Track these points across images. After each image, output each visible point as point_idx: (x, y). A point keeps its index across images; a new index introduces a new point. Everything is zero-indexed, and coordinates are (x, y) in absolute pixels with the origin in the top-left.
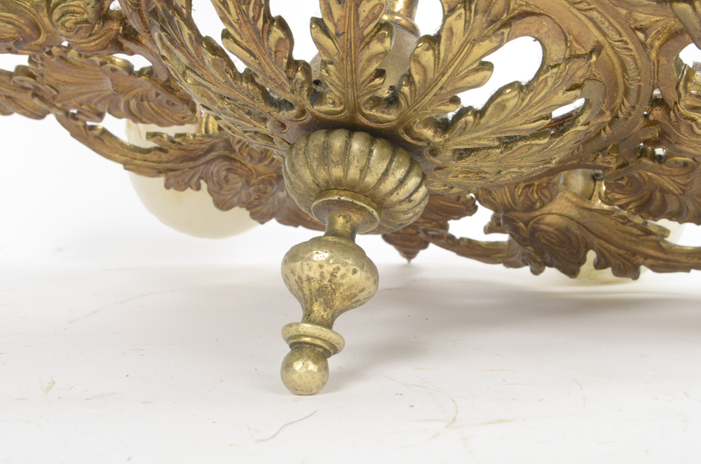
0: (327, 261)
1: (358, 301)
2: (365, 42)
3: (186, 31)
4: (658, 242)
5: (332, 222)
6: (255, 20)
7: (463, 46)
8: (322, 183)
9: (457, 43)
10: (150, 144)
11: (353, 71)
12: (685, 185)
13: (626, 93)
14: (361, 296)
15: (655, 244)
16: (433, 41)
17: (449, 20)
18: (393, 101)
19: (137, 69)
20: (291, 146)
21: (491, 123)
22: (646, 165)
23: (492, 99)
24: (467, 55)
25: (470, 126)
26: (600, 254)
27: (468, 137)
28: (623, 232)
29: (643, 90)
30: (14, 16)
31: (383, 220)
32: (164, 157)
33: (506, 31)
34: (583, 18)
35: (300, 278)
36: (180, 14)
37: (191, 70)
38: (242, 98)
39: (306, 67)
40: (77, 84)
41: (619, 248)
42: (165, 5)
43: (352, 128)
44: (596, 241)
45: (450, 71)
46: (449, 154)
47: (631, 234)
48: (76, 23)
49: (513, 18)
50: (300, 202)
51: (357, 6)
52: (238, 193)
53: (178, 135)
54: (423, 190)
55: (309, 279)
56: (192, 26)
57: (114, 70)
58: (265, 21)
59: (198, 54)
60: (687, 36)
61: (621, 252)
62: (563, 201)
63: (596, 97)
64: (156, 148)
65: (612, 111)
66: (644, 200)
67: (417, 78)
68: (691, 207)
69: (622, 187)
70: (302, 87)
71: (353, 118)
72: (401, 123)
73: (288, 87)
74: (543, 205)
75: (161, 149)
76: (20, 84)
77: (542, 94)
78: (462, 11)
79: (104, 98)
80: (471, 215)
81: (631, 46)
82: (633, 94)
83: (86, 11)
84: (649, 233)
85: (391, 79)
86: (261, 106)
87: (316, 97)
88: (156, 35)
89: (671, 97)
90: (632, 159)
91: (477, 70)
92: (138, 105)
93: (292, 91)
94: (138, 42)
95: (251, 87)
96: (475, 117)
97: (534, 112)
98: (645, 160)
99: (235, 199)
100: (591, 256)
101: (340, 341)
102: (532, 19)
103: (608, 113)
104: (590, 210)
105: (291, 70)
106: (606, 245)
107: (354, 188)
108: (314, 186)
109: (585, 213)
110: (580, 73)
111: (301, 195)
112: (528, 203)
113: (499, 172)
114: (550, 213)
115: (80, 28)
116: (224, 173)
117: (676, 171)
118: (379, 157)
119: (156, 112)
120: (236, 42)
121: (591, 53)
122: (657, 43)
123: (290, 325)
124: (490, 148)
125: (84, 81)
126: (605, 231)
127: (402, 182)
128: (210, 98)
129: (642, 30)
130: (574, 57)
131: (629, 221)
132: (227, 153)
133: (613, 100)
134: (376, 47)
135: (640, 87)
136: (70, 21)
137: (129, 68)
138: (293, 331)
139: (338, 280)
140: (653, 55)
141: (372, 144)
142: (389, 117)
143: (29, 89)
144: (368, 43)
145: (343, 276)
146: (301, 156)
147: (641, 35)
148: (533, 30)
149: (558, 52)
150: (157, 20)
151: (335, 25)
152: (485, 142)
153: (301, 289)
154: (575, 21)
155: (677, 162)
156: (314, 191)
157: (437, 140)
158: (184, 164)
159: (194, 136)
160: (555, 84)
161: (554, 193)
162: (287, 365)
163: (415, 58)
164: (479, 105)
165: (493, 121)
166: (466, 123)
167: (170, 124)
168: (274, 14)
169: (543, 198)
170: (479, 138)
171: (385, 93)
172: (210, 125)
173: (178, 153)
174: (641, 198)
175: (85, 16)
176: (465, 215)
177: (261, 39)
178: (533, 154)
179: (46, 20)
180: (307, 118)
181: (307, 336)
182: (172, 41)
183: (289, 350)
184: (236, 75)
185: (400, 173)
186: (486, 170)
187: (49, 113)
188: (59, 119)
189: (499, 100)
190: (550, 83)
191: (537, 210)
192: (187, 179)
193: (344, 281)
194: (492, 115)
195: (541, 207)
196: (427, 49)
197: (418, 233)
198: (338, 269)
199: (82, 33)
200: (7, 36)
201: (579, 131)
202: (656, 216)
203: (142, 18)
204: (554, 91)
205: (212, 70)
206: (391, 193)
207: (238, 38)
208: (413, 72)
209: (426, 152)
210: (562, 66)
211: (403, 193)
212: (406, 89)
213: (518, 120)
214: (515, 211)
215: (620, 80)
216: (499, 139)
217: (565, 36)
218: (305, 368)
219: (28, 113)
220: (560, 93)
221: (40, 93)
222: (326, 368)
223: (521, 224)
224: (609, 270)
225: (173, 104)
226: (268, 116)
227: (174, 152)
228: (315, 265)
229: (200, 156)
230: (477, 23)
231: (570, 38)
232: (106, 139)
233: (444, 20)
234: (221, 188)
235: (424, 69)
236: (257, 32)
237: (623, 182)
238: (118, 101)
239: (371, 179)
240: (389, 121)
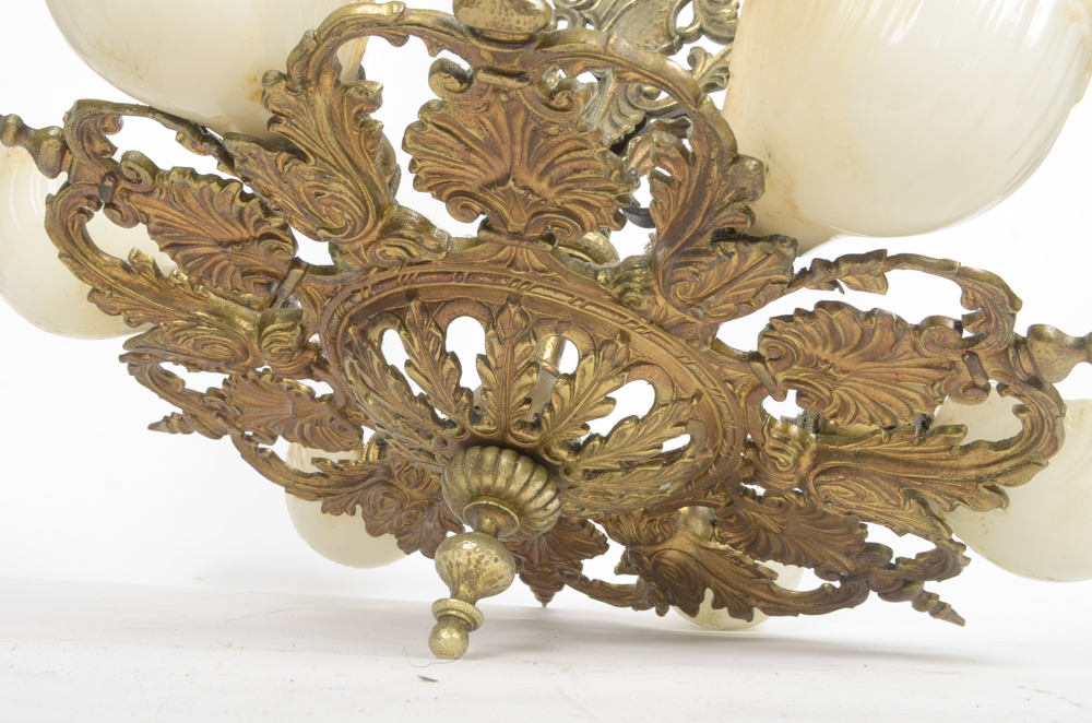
0: (475, 549)
1: (497, 587)
2: (518, 375)
3: (376, 359)
4: (768, 585)
5: (480, 523)
6: (434, 353)
7: (592, 383)
8: (475, 490)
9: (588, 380)
10: (314, 469)
11: (507, 398)
12: (782, 524)
13: (725, 435)
14: (500, 582)
15: (766, 587)
16: (570, 378)
17: (583, 362)
18: (536, 425)
19: (318, 395)
20: (450, 460)
21: (613, 448)
22: (748, 503)
23: (615, 428)
24: (596, 391)
25: (596, 449)
26: (717, 594)
27: (595, 459)
28: (738, 573)
29: (737, 433)
30: (230, 341)
31: (522, 527)
32: (325, 482)
33: (626, 374)
34: (686, 370)
35: (450, 563)
36: (373, 346)
37: (375, 392)
38: (415, 417)
39: (469, 393)
40: (261, 406)
41: (734, 588)
42: (360, 339)
43: (502, 446)
44: (713, 579)
45: (582, 402)
46: (580, 474)
47: (745, 576)
48: (281, 350)
49: (632, 365)
50: (453, 507)
51: (514, 347)
52: (391, 518)
53: (341, 462)
54: (556, 503)
55: (458, 564)
56: (381, 357)
57: (298, 395)
58: (441, 355)
59: (383, 378)
60: (765, 390)
61: (736, 592)
62: (683, 539)
63: (700, 435)
64: (319, 474)
65: (714, 450)
66: (752, 540)
67: (556, 406)
68: (793, 550)
69: (731, 525)
70: (465, 409)
71: (503, 437)
72: (542, 443)
73: (454, 409)
74: (663, 541)
75: (323, 475)
76: (209, 404)
77: (655, 426)
78: (593, 356)
79: (282, 422)
80: (603, 554)
81: (724, 395)
82: (730, 436)
83: (291, 341)
84: (760, 575)
85: (537, 408)
86: (430, 425)
87: (475, 418)
88: (347, 363)
89: (760, 439)
90: (736, 498)
91: (602, 403)
92: (311, 428)
93: (457, 412)
94: (326, 371)
95: (423, 408)
96: (601, 442)
97: (648, 441)
98: (747, 499)
99: (387, 525)
100: (709, 594)
101: (480, 616)
102: (647, 367)
103: (711, 451)
104: (707, 549)
105: (458, 395)
106: (722, 585)
107: (499, 495)
108: (467, 492)
109: (703, 551)
110: (685, 413)
111: (456, 500)
112: (651, 536)
113: (622, 496)
114: (670, 549)
115: (283, 354)
116: (381, 497)
117: (773, 510)
118: (522, 470)
119: (326, 437)
120: (416, 369)
121: (693, 397)
122: (744, 394)
123: (440, 601)
124: (614, 470)
125: (267, 404)
126: (721, 571)
127: (540, 492)
128: (386, 417)
129: (731, 382)
130: (680, 400)
131: (742, 562)
132: (386, 479)
133: (714, 440)
134: (526, 379)
135: (734, 430)
136: (276, 348)
137: (311, 393)
138: (442, 606)
139: (482, 566)
140: (742, 404)
141: (517, 459)
142: (532, 438)
143: (216, 409)
144: (520, 376)
145: (486, 563)
146: (459, 466)
147: (730, 386)
148: (647, 376)
149: (667, 394)
150: (352, 350)
151: (496, 361)
152: (608, 465)
153: (451, 573)
154: (680, 372)
155: (773, 502)
156: (467, 497)
157: (570, 460)
158: (343, 489)
159: (356, 462)
160: (664, 419)
161: (674, 529)
162: (435, 633)
163: (556, 390)
164: (604, 433)
165: (616, 446)
166: (594, 446)
167: (337, 450)
168: (448, 349)
169: (665, 533)
170: (604, 461)
171: (531, 419)
172: (371, 455)
173: (338, 478)
174: (749, 538)
175: (290, 345)
176: (598, 554)
177: (436, 368)
178: (648, 479)
179: (256, 346)
180: (465, 437)
181: (453, 610)
182: (362, 367)
183: (436, 622)
184: (412, 398)
185: (538, 485)
186: (611, 491)
187: (226, 434)
188: (234, 441)
189: (620, 429)
190: (660, 419)
191: (658, 544)
192: (344, 504)
193: (487, 568)
194: (614, 441)
195: (663, 542)
196: (565, 384)
197: (554, 572)
198: (483, 556)
199: (284, 359)
200: (221, 357)
201: (686, 463)
202: (764, 557)
203: (336, 350)
204: (663, 425)
205: (394, 392)
206: (530, 501)
207: (418, 366)
208: (554, 402)
209: (561, 471)
210: (670, 406)
211: (540, 502)
212: (547, 415)
213: (635, 447)
214: (640, 544)
215: (719, 423)
216: (620, 463)
217: (672, 383)
218: (449, 635)
219: (208, 432)
220: (669, 428)
221: (224, 414)
222: (467, 637)
223: (646, 558)
224: (725, 609)
225: (345, 429)
226: (434, 434)
227: (334, 478)
228: (464, 553)
229: (359, 482)
230: (604, 367)
231: (676, 385)
232: (273, 462)
233: (579, 363)
234: (375, 513)
235: (562, 399)
236: (434, 362)
237: (732, 521)
238: (295, 424)
239: (514, 488)
240: (532, 442)
